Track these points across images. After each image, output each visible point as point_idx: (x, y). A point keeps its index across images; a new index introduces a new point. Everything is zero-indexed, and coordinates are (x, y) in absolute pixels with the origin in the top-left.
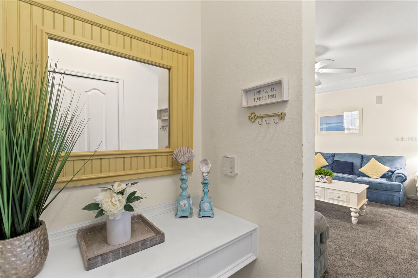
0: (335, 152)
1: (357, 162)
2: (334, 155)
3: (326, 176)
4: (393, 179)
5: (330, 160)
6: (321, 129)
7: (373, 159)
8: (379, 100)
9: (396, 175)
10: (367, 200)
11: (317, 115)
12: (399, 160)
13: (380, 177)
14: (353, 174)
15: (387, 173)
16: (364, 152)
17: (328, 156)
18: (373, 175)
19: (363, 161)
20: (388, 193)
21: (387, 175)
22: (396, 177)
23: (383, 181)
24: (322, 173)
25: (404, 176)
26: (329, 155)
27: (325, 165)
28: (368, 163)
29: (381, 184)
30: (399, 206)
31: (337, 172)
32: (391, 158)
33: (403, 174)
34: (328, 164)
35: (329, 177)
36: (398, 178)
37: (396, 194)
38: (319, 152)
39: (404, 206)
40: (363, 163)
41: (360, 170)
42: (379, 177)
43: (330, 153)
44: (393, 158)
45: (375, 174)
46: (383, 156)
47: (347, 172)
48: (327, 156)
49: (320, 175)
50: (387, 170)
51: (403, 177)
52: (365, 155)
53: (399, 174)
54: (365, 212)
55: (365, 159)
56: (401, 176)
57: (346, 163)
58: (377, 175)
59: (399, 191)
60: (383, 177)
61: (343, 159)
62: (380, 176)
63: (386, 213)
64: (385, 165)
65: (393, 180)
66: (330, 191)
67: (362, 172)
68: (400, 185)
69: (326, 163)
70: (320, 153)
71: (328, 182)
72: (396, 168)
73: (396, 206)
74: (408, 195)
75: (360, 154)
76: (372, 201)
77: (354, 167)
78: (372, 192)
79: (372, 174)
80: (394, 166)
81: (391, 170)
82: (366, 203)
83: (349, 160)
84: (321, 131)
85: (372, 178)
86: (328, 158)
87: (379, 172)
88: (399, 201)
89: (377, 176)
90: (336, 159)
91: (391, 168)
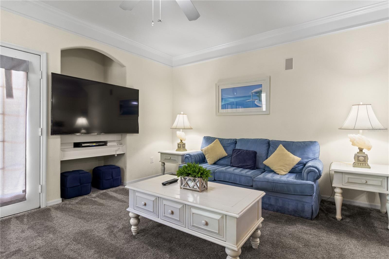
0: (238, 138)
1: (261, 151)
2: (236, 141)
3: (196, 179)
4: (304, 175)
5: (230, 149)
6: (222, 106)
7: (281, 147)
8: (289, 64)
9: (308, 169)
10: (263, 219)
11: (218, 86)
12: (312, 148)
13: (289, 173)
14: (255, 168)
15: (297, 166)
16: (271, 137)
17: (229, 144)
18: (279, 170)
19: (269, 149)
20: (297, 198)
21: (297, 169)
22: (309, 172)
23: (292, 178)
24: (189, 172)
25: (317, 171)
26: (229, 142)
27: (222, 157)
28: (274, 152)
29: (287, 184)
30: (312, 219)
31: (237, 166)
32: (303, 144)
33: (316, 168)
34: (227, 155)
35: (199, 179)
36: (310, 174)
37: (307, 199)
38: (217, 138)
39: (317, 218)
40: (270, 152)
41: (265, 162)
42: (287, 172)
43: (231, 139)
44: (304, 144)
45: (282, 168)
46: (294, 142)
47: (247, 166)
48: (227, 143)
49: (188, 176)
50: (297, 162)
51: (317, 173)
52: (272, 141)
53: (312, 168)
54: (259, 242)
55: (272, 147)
56: (314, 171)
57: (248, 152)
58: (285, 170)
59: (311, 196)
60: (291, 172)
61: (245, 148)
62: (289, 170)
64: (295, 155)
65: (303, 177)
66: (194, 211)
67: (267, 165)
68: (313, 185)
69: (225, 154)
70: (218, 138)
71: (198, 190)
72: (308, 158)
73: (307, 218)
74: (322, 195)
75: (266, 139)
76: (277, 211)
77: (257, 158)
78: (277, 197)
79: (279, 168)
80: (306, 156)
81: (302, 161)
82: (261, 225)
83: (252, 149)
84: (222, 108)
85: (278, 174)
86: (228, 146)
87: (287, 165)
88: (311, 211)
89: (284, 171)
90: (238, 147)
91: (302, 159)
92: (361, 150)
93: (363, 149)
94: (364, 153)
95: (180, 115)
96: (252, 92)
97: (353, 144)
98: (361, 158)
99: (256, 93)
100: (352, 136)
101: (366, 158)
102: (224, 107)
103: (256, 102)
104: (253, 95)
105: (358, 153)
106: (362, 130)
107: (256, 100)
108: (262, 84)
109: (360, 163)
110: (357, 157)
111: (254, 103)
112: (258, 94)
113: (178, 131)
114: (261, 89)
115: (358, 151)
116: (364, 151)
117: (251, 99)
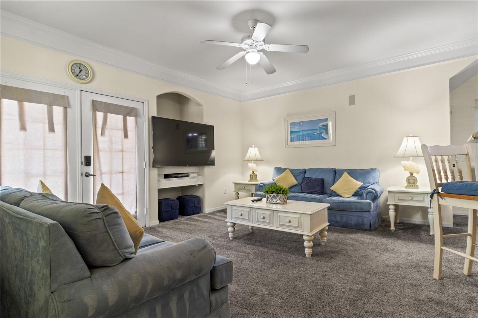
0: (307, 167)
1: (328, 178)
2: (305, 171)
3: (279, 195)
4: (364, 196)
5: (300, 178)
6: (291, 138)
7: (346, 174)
8: (352, 100)
9: (367, 191)
10: (329, 224)
11: (287, 120)
12: (373, 174)
13: (352, 196)
14: (323, 193)
15: (359, 190)
16: (337, 166)
17: (298, 173)
18: (344, 194)
19: (336, 177)
20: (358, 214)
21: (359, 192)
22: (367, 194)
23: (355, 199)
24: (274, 190)
25: (374, 192)
26: (299, 172)
27: (293, 185)
28: (340, 178)
29: (349, 203)
30: (370, 230)
31: (307, 192)
32: (365, 171)
33: (373, 189)
34: (297, 183)
35: (281, 195)
36: (368, 194)
37: (366, 214)
38: (287, 169)
39: (375, 230)
40: (336, 179)
41: (332, 188)
42: (351, 195)
43: (301, 169)
44: (366, 171)
45: (347, 192)
46: (357, 170)
47: (316, 191)
48: (297, 172)
49: (272, 193)
50: (359, 186)
51: (374, 193)
52: (338, 169)
53: (370, 190)
54: (326, 240)
55: (338, 174)
56: (372, 192)
57: (316, 180)
58: (348, 193)
59: (369, 211)
60: (354, 195)
61: (313, 176)
62: (352, 193)
63: (352, 239)
64: (357, 181)
65: (364, 197)
66: (280, 214)
67: (334, 190)
68: (370, 203)
69: (295, 182)
70: (289, 169)
71: (281, 203)
72: (369, 183)
73: (366, 230)
75: (333, 168)
76: (342, 227)
77: (325, 185)
78: (342, 214)
79: (344, 192)
80: (367, 181)
81: (364, 185)
82: (327, 228)
83: (320, 177)
84: (291, 141)
85: (343, 197)
86: (298, 176)
87: (351, 189)
88: (369, 224)
89: (349, 195)
90: (307, 176)
91: (364, 184)
92: (412, 174)
93: (413, 173)
94: (414, 176)
95: (252, 148)
96: (319, 125)
97: (405, 170)
98: (411, 181)
99: (323, 126)
100: (404, 163)
101: (415, 181)
102: (292, 140)
103: (323, 135)
104: (320, 128)
105: (409, 176)
106: (412, 158)
107: (323, 133)
108: (328, 119)
109: (411, 184)
110: (408, 180)
111: (321, 136)
112: (325, 128)
113: (250, 163)
114: (327, 122)
115: (409, 175)
116: (414, 175)
117: (318, 132)
